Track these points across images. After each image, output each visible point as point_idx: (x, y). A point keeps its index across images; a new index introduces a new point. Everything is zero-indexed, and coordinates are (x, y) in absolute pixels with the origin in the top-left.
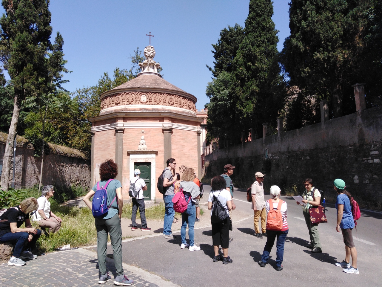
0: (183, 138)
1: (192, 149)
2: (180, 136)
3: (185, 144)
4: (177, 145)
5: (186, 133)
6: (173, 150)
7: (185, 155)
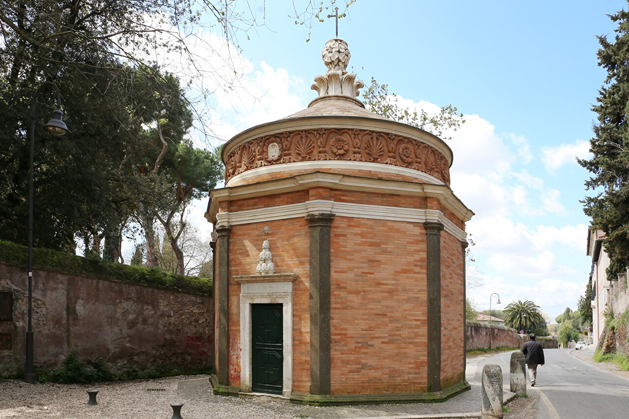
0: (373, 240)
1: (405, 271)
2: (362, 235)
3: (380, 257)
4: (351, 260)
5: (386, 228)
6: (336, 272)
7: (382, 286)
